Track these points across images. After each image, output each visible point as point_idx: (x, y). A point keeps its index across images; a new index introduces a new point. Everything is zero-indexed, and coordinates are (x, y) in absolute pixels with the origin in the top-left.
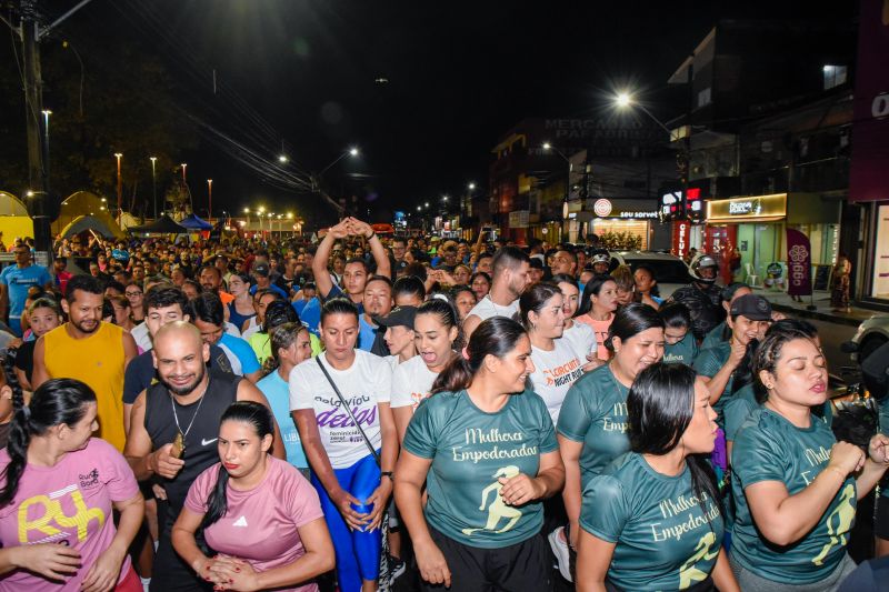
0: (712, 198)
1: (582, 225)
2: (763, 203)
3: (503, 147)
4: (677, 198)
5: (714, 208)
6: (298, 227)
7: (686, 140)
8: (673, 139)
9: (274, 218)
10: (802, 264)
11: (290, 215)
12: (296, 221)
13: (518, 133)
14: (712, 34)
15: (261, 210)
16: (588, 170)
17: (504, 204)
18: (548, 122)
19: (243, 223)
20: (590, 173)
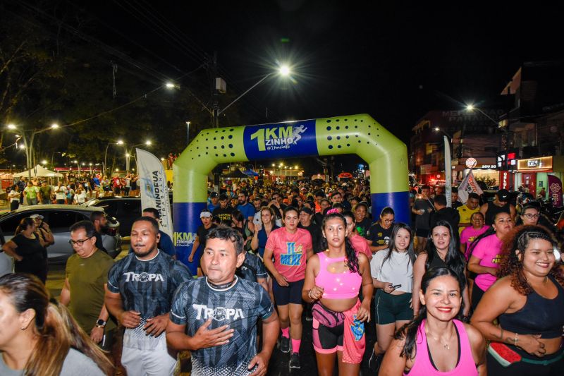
0: (520, 158)
1: (458, 173)
2: (542, 161)
3: (418, 127)
4: (502, 158)
5: (521, 163)
6: (300, 174)
7: (507, 127)
8: (500, 127)
9: (288, 169)
10: (557, 193)
11: (296, 167)
12: (300, 170)
13: (426, 119)
14: (520, 70)
15: (281, 165)
16: (462, 142)
17: (419, 160)
18: (444, 113)
19: (271, 172)
20: (463, 143)
